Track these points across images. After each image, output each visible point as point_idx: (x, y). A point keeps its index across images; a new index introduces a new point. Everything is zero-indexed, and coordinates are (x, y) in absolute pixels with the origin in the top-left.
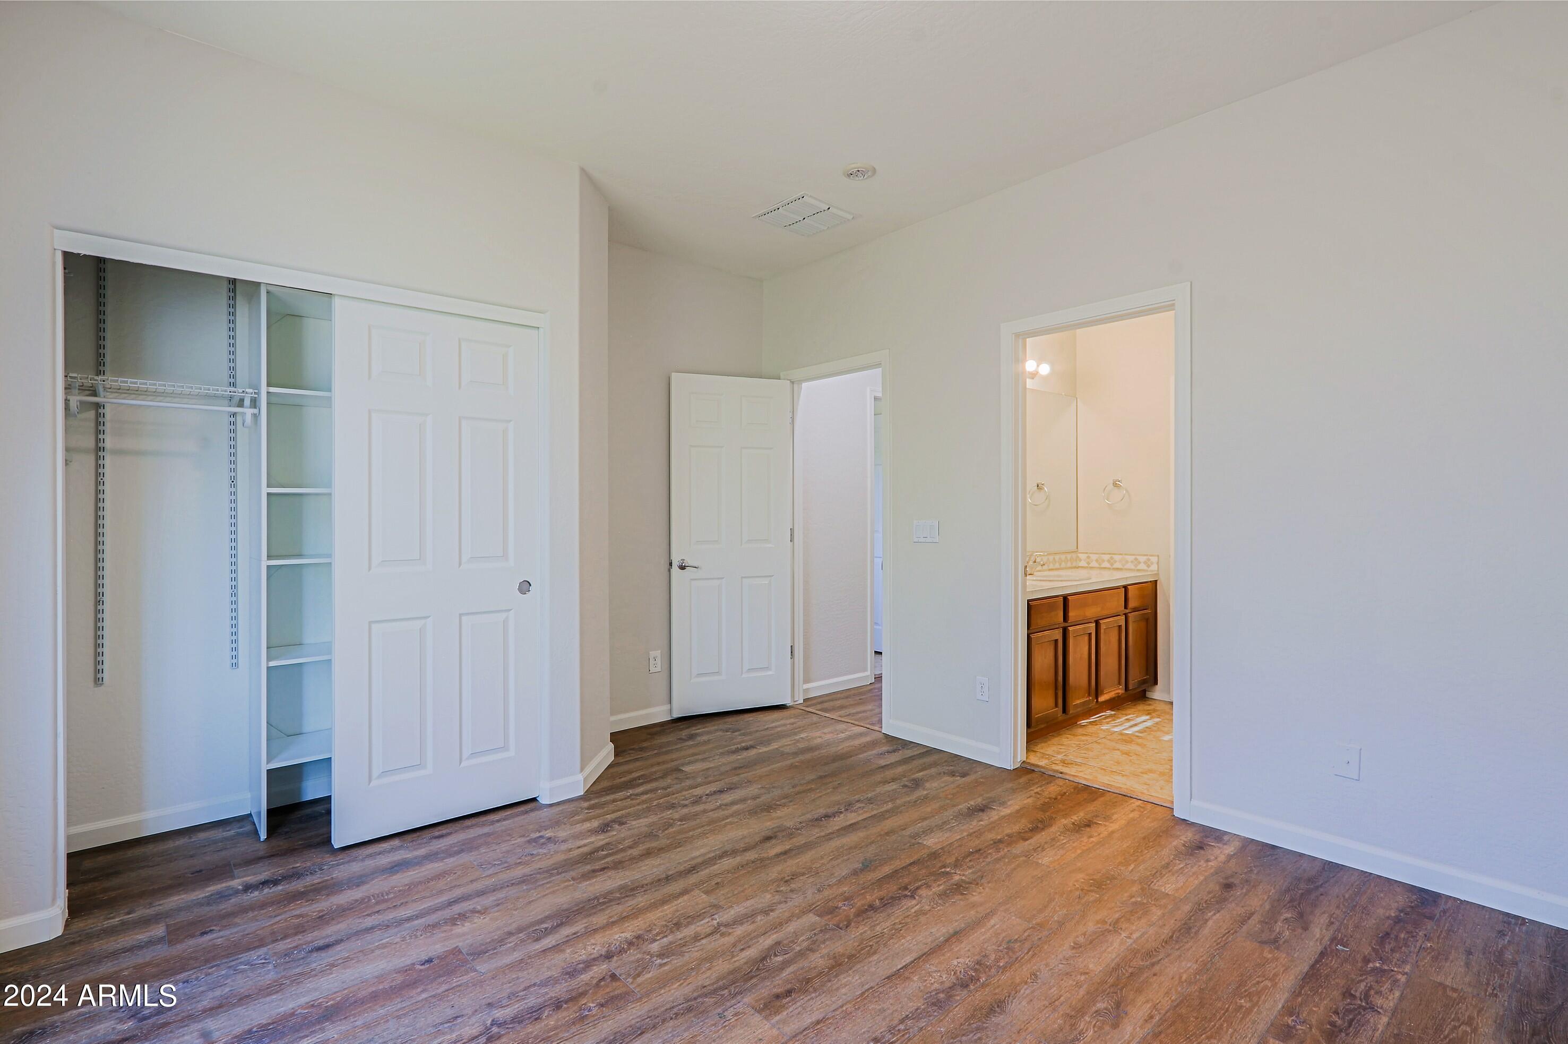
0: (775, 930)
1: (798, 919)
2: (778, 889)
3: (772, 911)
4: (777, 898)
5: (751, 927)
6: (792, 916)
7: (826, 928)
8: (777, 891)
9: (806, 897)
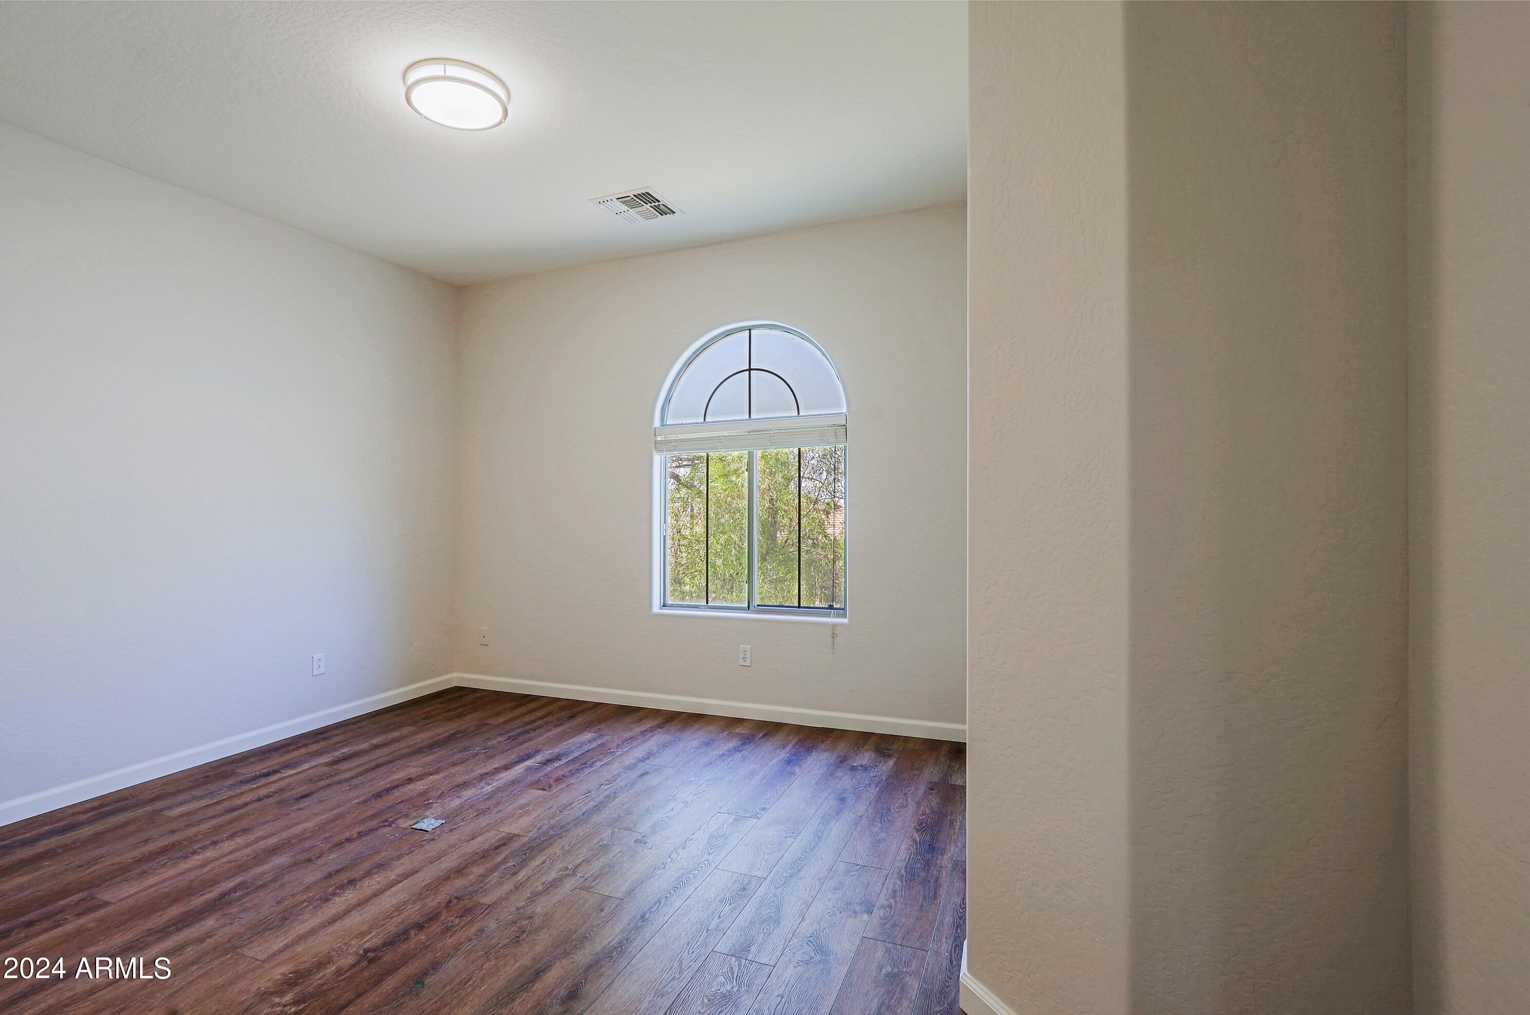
0: (520, 882)
1: (501, 896)
2: (530, 920)
3: (529, 898)
4: (529, 911)
5: (544, 879)
6: (507, 898)
7: (471, 895)
8: (531, 918)
9: (497, 920)
